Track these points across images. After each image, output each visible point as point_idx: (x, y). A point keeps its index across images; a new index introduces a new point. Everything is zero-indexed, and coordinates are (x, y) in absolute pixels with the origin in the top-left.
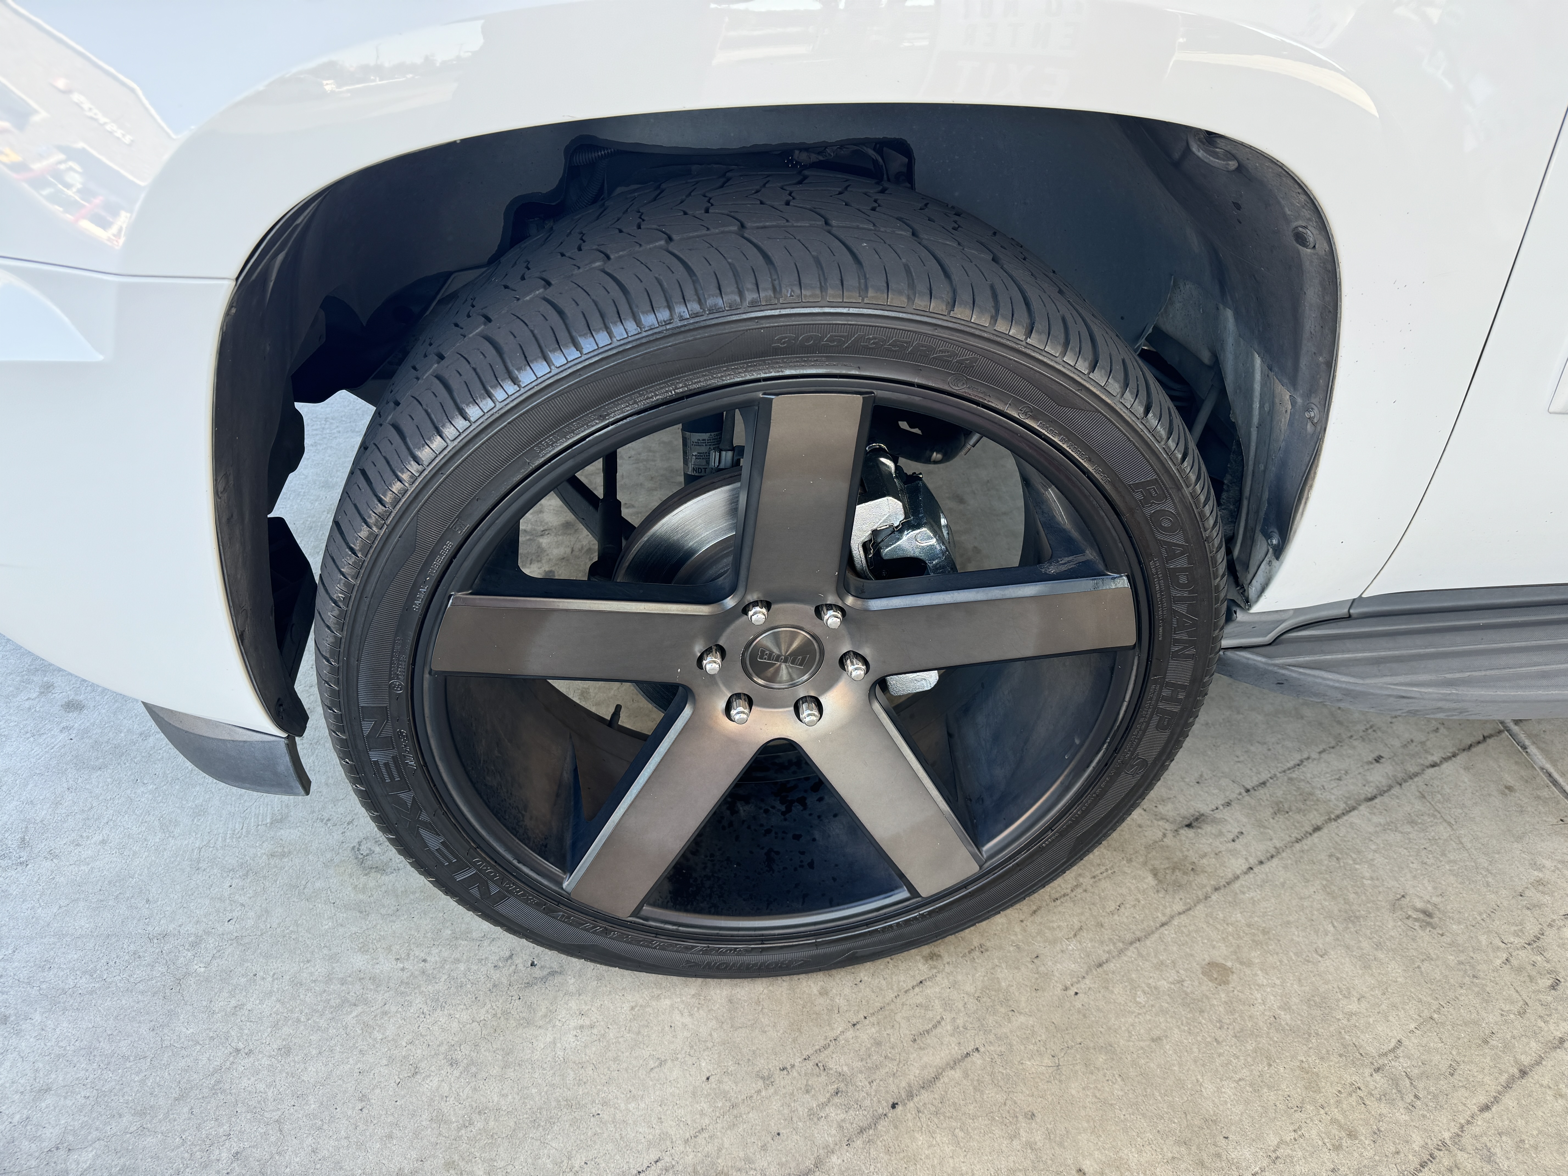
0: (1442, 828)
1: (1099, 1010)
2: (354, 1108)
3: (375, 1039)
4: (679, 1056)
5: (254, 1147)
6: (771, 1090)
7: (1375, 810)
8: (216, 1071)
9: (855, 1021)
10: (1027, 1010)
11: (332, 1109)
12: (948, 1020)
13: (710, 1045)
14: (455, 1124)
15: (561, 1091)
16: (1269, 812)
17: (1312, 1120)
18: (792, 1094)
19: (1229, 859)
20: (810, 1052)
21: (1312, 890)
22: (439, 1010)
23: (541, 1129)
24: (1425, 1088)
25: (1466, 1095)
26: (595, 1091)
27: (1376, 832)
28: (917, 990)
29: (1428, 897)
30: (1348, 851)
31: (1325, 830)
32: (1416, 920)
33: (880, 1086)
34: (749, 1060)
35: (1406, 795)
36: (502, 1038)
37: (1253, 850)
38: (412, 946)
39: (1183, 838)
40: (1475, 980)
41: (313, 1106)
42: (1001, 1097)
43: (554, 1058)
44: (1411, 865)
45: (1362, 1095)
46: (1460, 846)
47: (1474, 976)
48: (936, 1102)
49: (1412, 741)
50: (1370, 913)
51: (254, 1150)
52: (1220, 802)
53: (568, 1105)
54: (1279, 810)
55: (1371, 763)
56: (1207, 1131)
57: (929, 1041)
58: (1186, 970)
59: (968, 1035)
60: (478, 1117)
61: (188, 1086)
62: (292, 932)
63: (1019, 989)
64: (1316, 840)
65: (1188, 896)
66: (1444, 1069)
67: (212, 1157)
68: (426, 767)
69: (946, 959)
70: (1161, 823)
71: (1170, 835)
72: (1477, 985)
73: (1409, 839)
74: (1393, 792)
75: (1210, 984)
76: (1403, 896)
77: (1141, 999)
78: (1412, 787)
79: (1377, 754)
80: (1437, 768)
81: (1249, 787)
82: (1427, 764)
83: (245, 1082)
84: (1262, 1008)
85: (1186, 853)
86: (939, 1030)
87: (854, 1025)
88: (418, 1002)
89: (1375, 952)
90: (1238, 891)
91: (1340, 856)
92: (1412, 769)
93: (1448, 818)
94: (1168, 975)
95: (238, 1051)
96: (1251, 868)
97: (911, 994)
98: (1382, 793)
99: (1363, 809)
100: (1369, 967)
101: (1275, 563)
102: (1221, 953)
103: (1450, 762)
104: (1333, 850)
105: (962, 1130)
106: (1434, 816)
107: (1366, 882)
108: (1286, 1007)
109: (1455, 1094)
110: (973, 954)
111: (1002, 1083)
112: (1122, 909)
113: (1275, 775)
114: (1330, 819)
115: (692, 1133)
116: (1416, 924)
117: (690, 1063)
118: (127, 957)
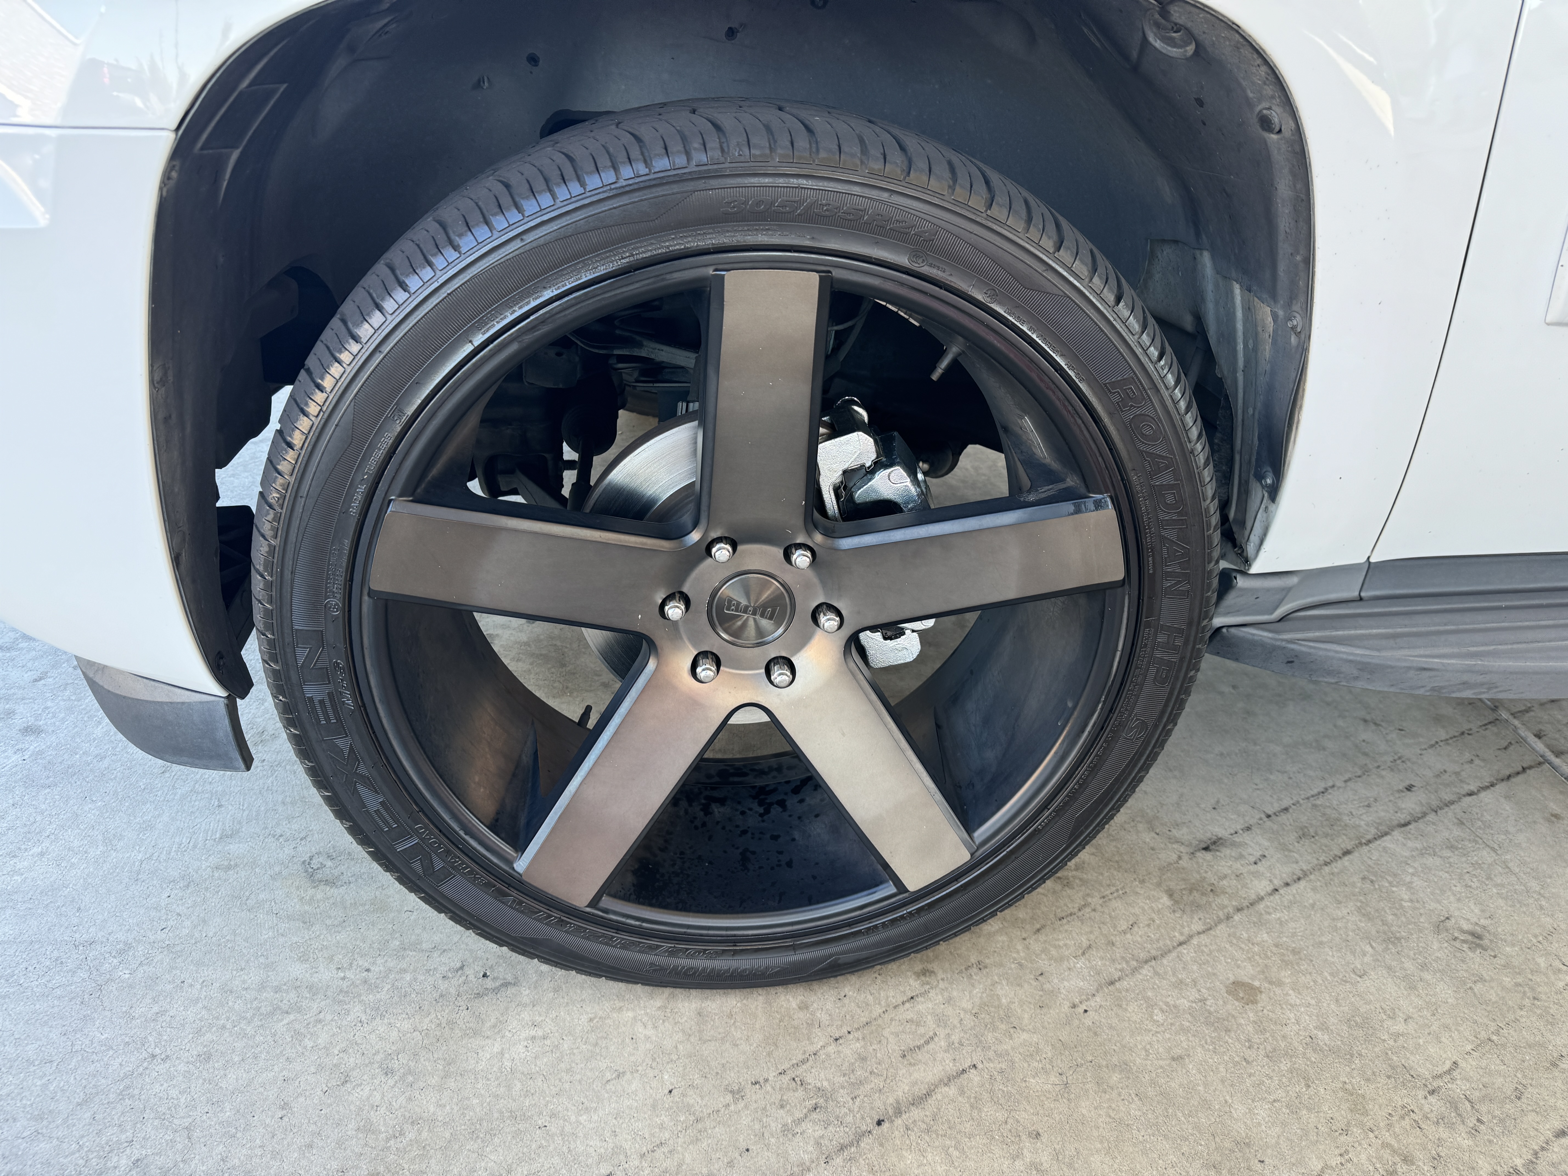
0: (1485, 853)
1: (1111, 1027)
2: (273, 1117)
3: (305, 1047)
4: (640, 1068)
5: (157, 1154)
6: (741, 1104)
7: (1410, 836)
8: (126, 1076)
9: (837, 1036)
10: (1031, 1027)
11: (249, 1117)
12: (942, 1036)
13: (674, 1057)
14: (384, 1135)
15: (505, 1102)
16: (1293, 836)
17: (1360, 1144)
18: (764, 1109)
19: (1252, 880)
20: (786, 1066)
21: (1345, 911)
22: (378, 1019)
23: (479, 1140)
24: (1489, 1112)
25: (1538, 1119)
26: (543, 1102)
27: (1413, 856)
28: (907, 1005)
29: (1475, 920)
30: (1383, 874)
31: (1356, 854)
32: (1464, 941)
33: (864, 1102)
34: (717, 1073)
35: (1443, 822)
36: (444, 1048)
37: (1278, 872)
38: (356, 956)
39: (1201, 861)
40: (1536, 1002)
41: (228, 1113)
42: (1001, 1116)
43: (500, 1068)
44: (1454, 888)
45: (1417, 1118)
46: (1507, 870)
47: (1534, 998)
48: (927, 1120)
49: (1445, 771)
50: (1412, 934)
51: (157, 1158)
52: (1239, 827)
53: (511, 1116)
54: (1303, 834)
55: (1402, 791)
56: (1239, 1155)
57: (920, 1057)
58: (1208, 989)
59: (964, 1052)
60: (410, 1127)
61: (94, 1091)
62: (228, 940)
63: (1022, 1006)
64: (1347, 864)
65: (1207, 916)
66: (1509, 1093)
67: (109, 1164)
68: (364, 707)
69: (941, 975)
70: (1175, 846)
71: (1186, 857)
72: (1538, 1007)
73: (1450, 863)
74: (1428, 818)
75: (1237, 1003)
76: (1448, 918)
77: (1159, 1017)
78: (1449, 814)
79: (1408, 783)
80: (1474, 797)
81: (1270, 813)
82: (1464, 793)
83: (157, 1088)
84: (1296, 1028)
85: (1204, 875)
86: (931, 1046)
87: (836, 1040)
88: (357, 1010)
89: (1422, 974)
90: (1263, 912)
91: (1374, 879)
92: (1447, 797)
93: (1491, 843)
94: (1188, 994)
95: (154, 1056)
96: (1277, 890)
97: (901, 1009)
98: (1416, 820)
99: (1397, 834)
100: (1415, 988)
101: (1272, 507)
102: (1247, 973)
103: (1488, 791)
104: (1366, 873)
105: (956, 1148)
106: (1476, 842)
107: (1404, 904)
108: (1323, 1027)
109: (1525, 1118)
110: (970, 971)
111: (1002, 1101)
112: (1136, 928)
113: (1298, 802)
114: (1361, 844)
115: (650, 1147)
116: (1465, 945)
117: (651, 1075)
118: (48, 963)
